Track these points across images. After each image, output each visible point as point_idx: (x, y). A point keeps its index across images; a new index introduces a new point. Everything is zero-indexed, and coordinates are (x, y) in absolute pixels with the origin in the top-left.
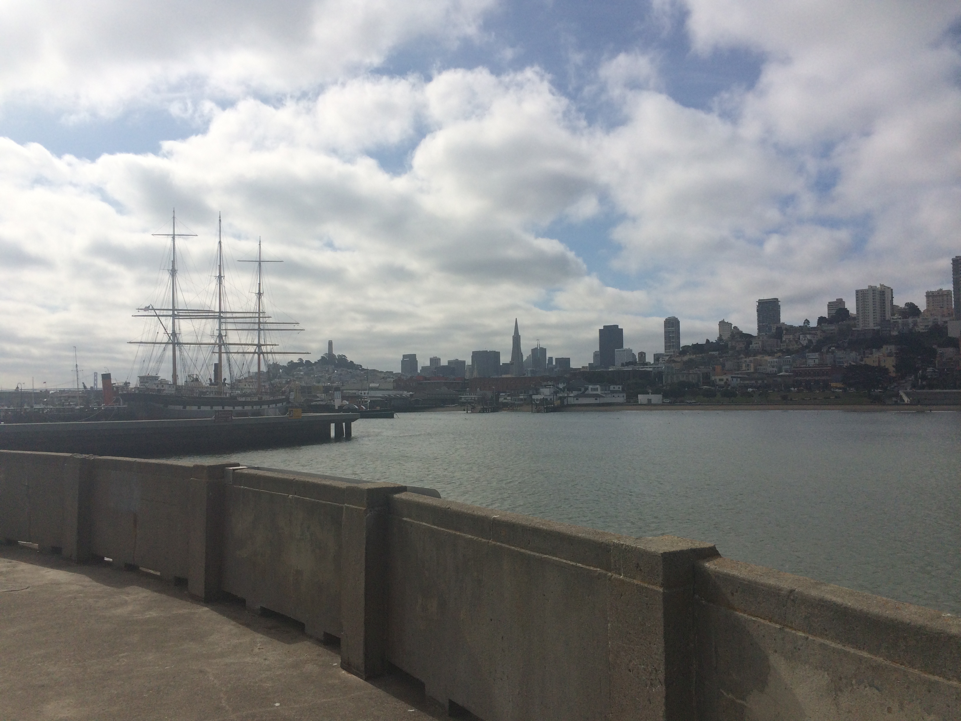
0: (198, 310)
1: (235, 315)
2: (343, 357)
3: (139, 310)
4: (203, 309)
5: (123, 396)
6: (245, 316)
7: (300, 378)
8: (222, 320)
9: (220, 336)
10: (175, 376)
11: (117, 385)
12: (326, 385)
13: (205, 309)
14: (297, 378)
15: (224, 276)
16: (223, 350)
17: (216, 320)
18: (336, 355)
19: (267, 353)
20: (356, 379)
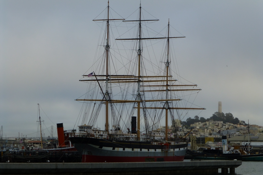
0: (123, 76)
1: (149, 79)
2: (230, 115)
3: (84, 76)
4: (127, 75)
5: (71, 139)
6: (157, 80)
7: (196, 131)
8: (141, 84)
9: (139, 95)
10: (107, 125)
11: (67, 131)
12: (216, 137)
13: (128, 75)
14: (194, 131)
15: (142, 50)
16: (141, 106)
17: (136, 83)
18: (225, 114)
19: (173, 108)
20: (240, 132)
